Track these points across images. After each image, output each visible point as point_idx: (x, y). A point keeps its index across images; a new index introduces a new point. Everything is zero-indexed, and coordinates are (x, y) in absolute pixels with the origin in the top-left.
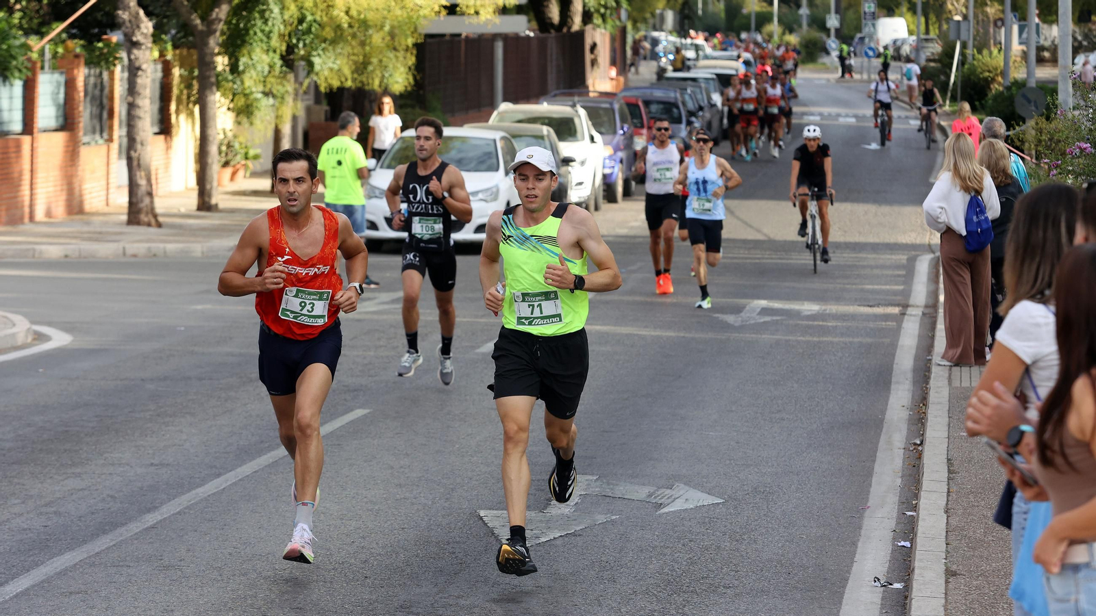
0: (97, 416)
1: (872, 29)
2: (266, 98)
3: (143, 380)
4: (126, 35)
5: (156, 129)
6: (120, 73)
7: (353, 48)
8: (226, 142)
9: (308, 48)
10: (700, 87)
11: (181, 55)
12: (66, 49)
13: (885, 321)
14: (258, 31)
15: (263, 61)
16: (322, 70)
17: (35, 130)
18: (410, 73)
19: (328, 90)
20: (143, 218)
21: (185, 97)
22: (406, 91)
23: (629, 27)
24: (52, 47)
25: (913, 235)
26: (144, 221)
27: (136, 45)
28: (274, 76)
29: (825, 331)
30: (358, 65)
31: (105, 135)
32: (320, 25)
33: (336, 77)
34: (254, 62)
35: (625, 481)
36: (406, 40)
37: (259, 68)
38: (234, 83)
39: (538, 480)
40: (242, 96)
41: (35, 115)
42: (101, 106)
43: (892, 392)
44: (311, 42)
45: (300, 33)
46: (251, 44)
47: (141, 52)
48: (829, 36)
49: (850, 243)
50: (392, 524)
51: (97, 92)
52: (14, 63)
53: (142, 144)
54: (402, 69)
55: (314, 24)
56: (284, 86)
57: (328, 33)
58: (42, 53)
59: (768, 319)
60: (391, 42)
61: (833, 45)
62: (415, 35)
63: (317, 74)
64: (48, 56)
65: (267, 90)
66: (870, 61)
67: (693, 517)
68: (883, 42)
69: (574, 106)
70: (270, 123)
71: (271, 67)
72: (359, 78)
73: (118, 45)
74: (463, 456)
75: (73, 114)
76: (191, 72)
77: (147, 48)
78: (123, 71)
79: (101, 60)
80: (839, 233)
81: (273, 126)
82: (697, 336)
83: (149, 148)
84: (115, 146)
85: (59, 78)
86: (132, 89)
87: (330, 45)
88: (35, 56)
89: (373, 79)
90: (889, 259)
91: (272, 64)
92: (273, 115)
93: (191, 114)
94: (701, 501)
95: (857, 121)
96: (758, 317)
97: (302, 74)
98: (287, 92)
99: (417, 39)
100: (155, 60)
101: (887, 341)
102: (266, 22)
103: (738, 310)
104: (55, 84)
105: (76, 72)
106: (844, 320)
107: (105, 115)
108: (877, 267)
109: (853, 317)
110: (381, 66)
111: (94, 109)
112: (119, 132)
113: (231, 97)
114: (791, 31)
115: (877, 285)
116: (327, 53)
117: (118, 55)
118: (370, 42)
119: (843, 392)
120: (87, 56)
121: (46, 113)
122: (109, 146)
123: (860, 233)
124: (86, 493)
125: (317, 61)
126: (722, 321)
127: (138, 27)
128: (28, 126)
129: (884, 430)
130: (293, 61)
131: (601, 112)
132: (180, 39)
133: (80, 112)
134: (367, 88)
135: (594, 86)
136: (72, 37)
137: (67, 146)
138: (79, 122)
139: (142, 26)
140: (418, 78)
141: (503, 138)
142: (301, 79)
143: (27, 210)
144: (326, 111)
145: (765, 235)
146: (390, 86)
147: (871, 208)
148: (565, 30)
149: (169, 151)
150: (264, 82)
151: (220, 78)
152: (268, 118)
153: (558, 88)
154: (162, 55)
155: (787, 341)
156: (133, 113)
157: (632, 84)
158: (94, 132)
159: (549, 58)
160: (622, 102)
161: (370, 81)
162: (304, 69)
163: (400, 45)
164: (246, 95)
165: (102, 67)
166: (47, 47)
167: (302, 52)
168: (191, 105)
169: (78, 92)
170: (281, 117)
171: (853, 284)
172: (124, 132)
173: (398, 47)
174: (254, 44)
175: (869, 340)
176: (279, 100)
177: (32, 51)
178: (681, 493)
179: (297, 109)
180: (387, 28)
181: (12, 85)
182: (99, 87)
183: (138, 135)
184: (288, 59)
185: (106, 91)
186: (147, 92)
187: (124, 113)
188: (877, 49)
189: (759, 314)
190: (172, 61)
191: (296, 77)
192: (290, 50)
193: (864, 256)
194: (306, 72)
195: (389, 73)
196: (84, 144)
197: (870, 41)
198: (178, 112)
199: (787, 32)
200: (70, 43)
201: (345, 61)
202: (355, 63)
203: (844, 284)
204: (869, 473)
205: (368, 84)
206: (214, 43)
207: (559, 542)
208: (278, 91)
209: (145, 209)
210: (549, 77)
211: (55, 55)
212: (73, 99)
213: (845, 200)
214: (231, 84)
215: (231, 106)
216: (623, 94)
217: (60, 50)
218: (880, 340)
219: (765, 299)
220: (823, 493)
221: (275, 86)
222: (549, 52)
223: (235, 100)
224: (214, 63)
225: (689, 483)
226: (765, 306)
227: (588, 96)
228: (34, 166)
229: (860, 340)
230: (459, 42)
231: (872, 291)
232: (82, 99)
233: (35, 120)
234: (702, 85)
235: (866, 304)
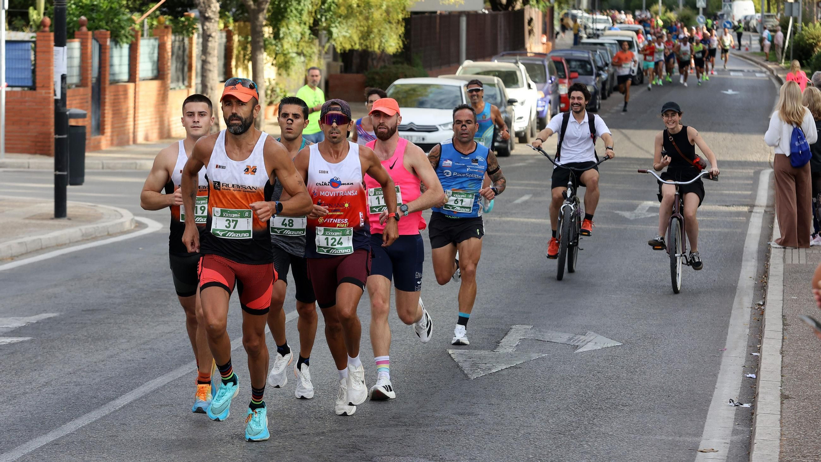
1: (729, 8)
2: (298, 57)
4: (201, 12)
5: (222, 79)
6: (196, 39)
7: (360, 22)
8: (270, 88)
9: (328, 22)
10: (606, 50)
11: (239, 27)
12: (159, 22)
13: (738, 217)
14: (293, 9)
15: (297, 31)
16: (338, 37)
17: (137, 79)
18: (400, 40)
19: (342, 51)
21: (241, 56)
22: (397, 52)
23: (556, 7)
24: (149, 21)
25: (759, 155)
27: (208, 19)
28: (304, 41)
30: (364, 34)
31: (186, 83)
32: (337, 5)
33: (348, 42)
34: (290, 31)
35: (552, 330)
36: (398, 16)
37: (294, 36)
39: (490, 329)
40: (282, 55)
41: (137, 68)
42: (183, 63)
43: (742, 267)
44: (331, 18)
45: (323, 11)
46: (289, 18)
47: (211, 24)
48: (698, 13)
51: (181, 53)
52: (123, 32)
53: (212, 89)
54: (395, 37)
55: (333, 5)
56: (311, 48)
57: (343, 11)
58: (142, 25)
60: (387, 17)
61: (702, 20)
62: (404, 13)
63: (335, 40)
64: (146, 27)
65: (299, 51)
67: (600, 355)
68: (737, 19)
69: (516, 63)
70: (302, 75)
71: (303, 34)
72: (364, 43)
73: (195, 19)
74: (437, 311)
75: (164, 68)
76: (246, 38)
77: (215, 21)
78: (198, 37)
79: (183, 29)
81: (304, 77)
82: (603, 226)
83: (216, 92)
85: (154, 42)
86: (205, 50)
87: (344, 19)
88: (137, 27)
89: (374, 44)
90: (741, 172)
91: (303, 33)
93: (246, 68)
94: (606, 344)
95: (718, 74)
96: (646, 213)
97: (324, 39)
98: (314, 52)
99: (405, 15)
100: (221, 30)
101: (739, 231)
102: (299, 4)
103: (632, 208)
104: (151, 47)
105: (166, 38)
106: (708, 216)
107: (186, 69)
108: (732, 178)
109: (715, 214)
110: (379, 34)
111: (179, 64)
113: (274, 56)
114: (671, 10)
115: (732, 190)
116: (342, 26)
117: (195, 26)
118: (372, 17)
120: (174, 27)
121: (145, 67)
122: (188, 91)
123: (720, 154)
124: (172, 335)
125: (334, 30)
126: (621, 216)
127: (210, 6)
128: (132, 77)
129: (737, 294)
130: (318, 30)
131: (536, 67)
132: (238, 15)
133: (168, 66)
134: (370, 50)
135: (530, 48)
136: (163, 13)
137: (160, 91)
138: (168, 74)
139: (212, 6)
140: (406, 43)
142: (323, 43)
143: (131, 135)
144: (341, 66)
146: (386, 49)
147: (728, 136)
148: (510, 9)
150: (298, 45)
151: (267, 43)
152: (300, 70)
153: (505, 50)
154: (226, 26)
156: (205, 67)
157: (557, 47)
158: (178, 80)
159: (499, 29)
160: (551, 60)
161: (372, 45)
162: (325, 37)
163: (393, 19)
164: (285, 55)
165: (184, 34)
166: (146, 20)
167: (324, 25)
168: (246, 62)
169: (167, 53)
171: (715, 190)
172: (199, 80)
173: (392, 21)
174: (291, 19)
175: (726, 230)
176: (308, 58)
177: (135, 24)
178: (592, 338)
179: (320, 64)
180: (384, 7)
181: (121, 47)
182: (182, 49)
183: (209, 82)
184: (315, 29)
185: (187, 52)
186: (216, 52)
187: (199, 67)
189: (648, 211)
190: (233, 31)
191: (320, 42)
192: (316, 23)
194: (327, 38)
195: (386, 39)
196: (171, 89)
197: (727, 17)
198: (237, 67)
199: (668, 10)
200: (162, 18)
201: (355, 30)
202: (362, 32)
204: (726, 325)
205: (371, 47)
206: (262, 18)
207: (504, 373)
208: (307, 52)
210: (499, 42)
211: (151, 27)
212: (164, 57)
213: (710, 130)
214: (274, 47)
215: (274, 62)
216: (551, 54)
217: (155, 23)
218: (734, 230)
219: (652, 200)
220: (693, 339)
221: (305, 48)
222: (499, 24)
223: (277, 58)
224: (262, 32)
225: (597, 331)
226: (652, 206)
227: (527, 56)
228: (137, 104)
229: (720, 230)
230: (435, 17)
231: (729, 195)
232: (170, 57)
233: (137, 72)
234: (608, 48)
235: (724, 204)
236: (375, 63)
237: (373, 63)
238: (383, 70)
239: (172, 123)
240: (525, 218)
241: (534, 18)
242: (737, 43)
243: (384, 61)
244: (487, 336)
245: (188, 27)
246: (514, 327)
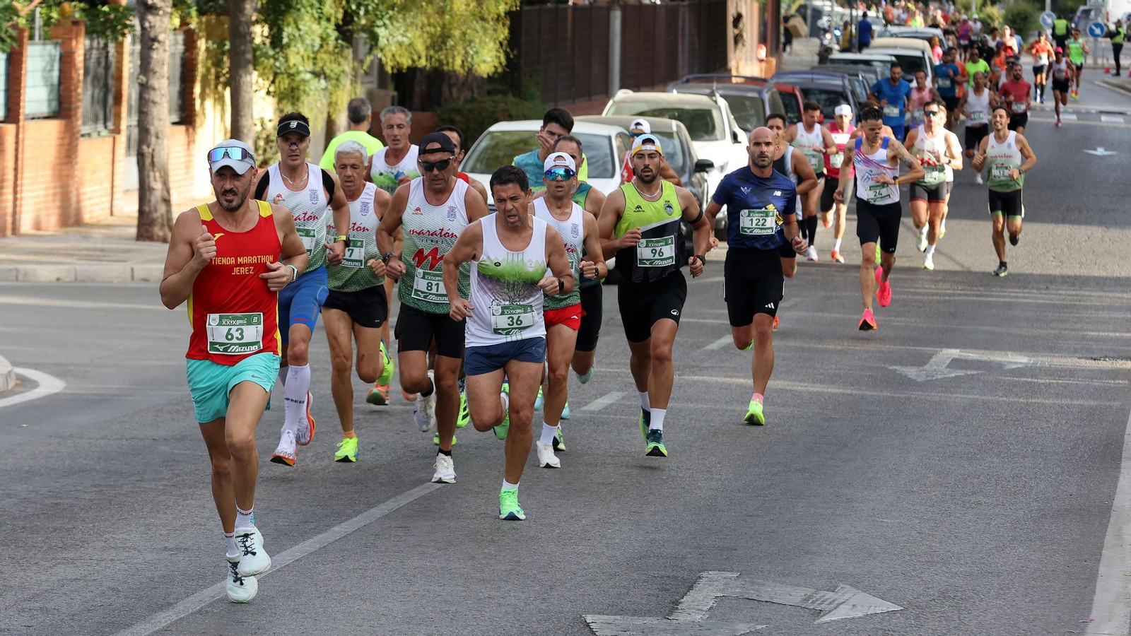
0: (95, 486)
2: (317, 80)
3: (154, 440)
5: (176, 119)
6: (130, 46)
7: (428, 18)
8: (264, 136)
9: (371, 17)
10: (875, 72)
11: (208, 23)
12: (62, 13)
13: (1114, 379)
15: (313, 32)
16: (389, 44)
17: (21, 117)
18: (501, 51)
19: (395, 71)
20: (157, 231)
21: (212, 77)
22: (495, 72)
24: (44, 11)
26: (158, 236)
27: (152, 9)
28: (325, 52)
29: (1033, 390)
30: (435, 39)
31: (110, 125)
33: (407, 54)
34: (302, 33)
35: (774, 581)
36: (497, 8)
37: (308, 42)
38: (276, 59)
39: (662, 577)
40: (285, 76)
41: (22, 98)
42: (106, 87)
43: (1122, 470)
44: (375, 9)
46: (299, 10)
47: (158, 18)
48: (1043, 9)
49: (1069, 277)
50: (473, 631)
51: (101, 71)
53: (157, 137)
54: (491, 45)
56: (339, 65)
58: (31, 19)
59: (960, 373)
60: (479, 8)
63: (382, 50)
64: (39, 22)
65: (318, 69)
66: (1096, 41)
67: (861, 628)
68: (1113, 19)
69: (712, 95)
70: (322, 113)
71: (324, 39)
72: (436, 56)
73: (129, 9)
74: (565, 544)
75: (71, 97)
76: (221, 45)
77: (165, 13)
78: (134, 43)
79: (106, 28)
80: (1054, 263)
81: (325, 115)
82: (868, 393)
83: (166, 142)
84: (122, 139)
85: (52, 51)
86: (145, 66)
87: (399, 12)
88: (22, 22)
89: (453, 57)
90: (1119, 298)
91: (324, 36)
92: (325, 102)
93: (220, 99)
94: (872, 608)
95: (1079, 119)
96: (948, 369)
97: (363, 49)
98: (343, 72)
99: (512, 6)
100: (175, 29)
101: (1116, 404)
103: (922, 361)
104: (47, 58)
105: (74, 43)
106: (1060, 377)
107: (110, 101)
108: (1103, 308)
109: (1072, 373)
110: (464, 41)
111: (97, 91)
112: (128, 121)
113: (271, 78)
115: (1104, 331)
116: (396, 24)
117: (128, 22)
118: (451, 9)
119: (1058, 470)
120: (88, 23)
121: (36, 95)
122: (114, 138)
123: (1081, 264)
124: (81, 584)
125: (381, 32)
126: (901, 374)
128: (12, 113)
129: (1112, 520)
130: (352, 32)
131: (747, 103)
132: (207, 3)
133: (79, 94)
134: (445, 68)
135: (737, 68)
137: (62, 138)
138: (78, 108)
140: (512, 56)
141: (620, 135)
142: (361, 56)
143: (9, 219)
144: (393, 94)
145: (958, 264)
146: (476, 66)
147: (1096, 231)
149: (192, 146)
150: (315, 59)
151: (258, 53)
152: (319, 105)
153: (691, 72)
154: (184, 23)
155: (985, 402)
156: (146, 96)
157: (786, 68)
158: (96, 120)
159: (680, 32)
160: (774, 90)
161: (451, 60)
162: (365, 43)
163: (490, 13)
164: (290, 75)
165: (107, 37)
166: (38, 10)
167: (363, 22)
168: (220, 88)
169: (77, 70)
170: (336, 103)
171: (1072, 330)
172: (134, 120)
173: (486, 16)
174: (303, 10)
175: (1093, 403)
176: (334, 82)
177: (18, 16)
178: (847, 596)
182: (103, 64)
183: (153, 124)
184: (346, 30)
185: (113, 69)
186: (165, 70)
187: (135, 96)
188: (1108, 27)
189: (948, 366)
190: (197, 31)
191: (355, 53)
192: (349, 19)
193: (1088, 293)
194: (368, 46)
195: (474, 49)
196: (83, 136)
197: (1097, 15)
198: (203, 96)
200: (68, 6)
201: (418, 33)
202: (431, 36)
203: (1060, 329)
204: (1093, 576)
205: (448, 64)
206: (251, 8)
208: (332, 71)
209: (160, 220)
210: (680, 57)
211: (48, 22)
212: (71, 78)
213: (1063, 221)
214: (272, 61)
215: (272, 89)
216: (775, 80)
217: (55, 15)
218: (1107, 404)
219: (956, 347)
220: (1032, 601)
221: (328, 64)
222: (680, 24)
223: (277, 81)
224: (250, 33)
225: (857, 583)
226: (956, 357)
227: (730, 81)
228: (20, 162)
229: (1080, 402)
230: (566, 10)
231: (1097, 340)
232: (81, 78)
233: (22, 104)
234: (878, 70)
235: (1089, 356)
236: (455, 94)
237: (451, 93)
238: (469, 106)
239: (82, 197)
240: (726, 377)
241: (744, 13)
242: (1112, 62)
243: (471, 89)
244: (656, 591)
245: (115, 23)
246: (705, 574)
